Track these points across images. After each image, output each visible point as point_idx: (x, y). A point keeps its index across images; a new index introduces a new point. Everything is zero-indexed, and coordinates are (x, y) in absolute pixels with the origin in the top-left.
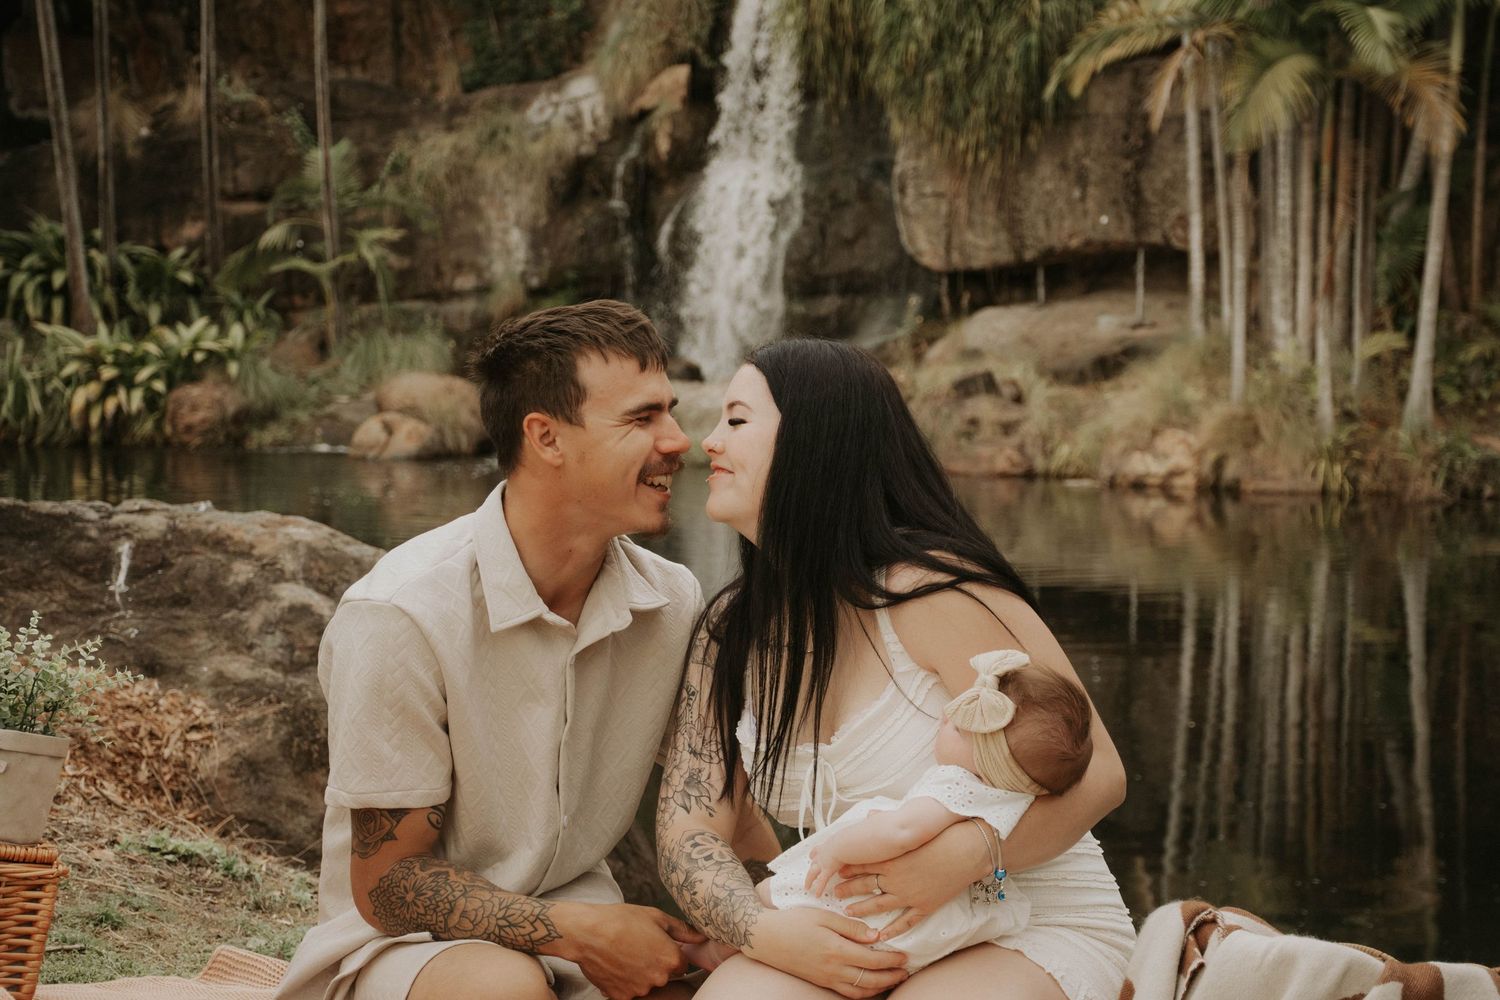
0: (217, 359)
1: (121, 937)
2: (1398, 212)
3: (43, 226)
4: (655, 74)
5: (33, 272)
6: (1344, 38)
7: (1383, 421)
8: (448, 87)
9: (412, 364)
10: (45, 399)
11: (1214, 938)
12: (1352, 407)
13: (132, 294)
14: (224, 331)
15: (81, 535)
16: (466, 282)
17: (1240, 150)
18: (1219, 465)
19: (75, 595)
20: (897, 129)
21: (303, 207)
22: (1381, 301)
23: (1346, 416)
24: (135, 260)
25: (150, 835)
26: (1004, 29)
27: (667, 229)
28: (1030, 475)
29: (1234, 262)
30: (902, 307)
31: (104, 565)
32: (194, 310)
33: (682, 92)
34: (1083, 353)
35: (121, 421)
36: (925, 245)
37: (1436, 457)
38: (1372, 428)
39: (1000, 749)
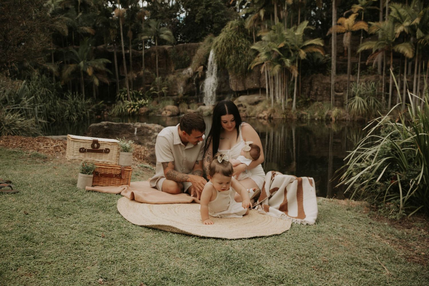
0: (145, 104)
1: (139, 177)
2: (291, 84)
3: (124, 89)
4: (199, 67)
5: (123, 94)
6: (284, 62)
7: (290, 109)
8: (173, 69)
9: (169, 104)
10: (125, 110)
11: (275, 176)
12: (287, 108)
13: (135, 97)
14: (146, 101)
15: (131, 127)
16: (175, 94)
17: (272, 76)
18: (270, 115)
19: (130, 135)
20: (229, 73)
21: (155, 85)
22: (290, 95)
23: (285, 109)
24: (135, 92)
25: (141, 164)
26: (242, 61)
27: (201, 86)
28: (247, 117)
29: (272, 90)
30: (231, 95)
31: (133, 131)
32: (142, 98)
33: (202, 69)
34: (253, 101)
35: (134, 112)
36: (233, 88)
37: (296, 114)
38: (288, 111)
39: (249, 154)
